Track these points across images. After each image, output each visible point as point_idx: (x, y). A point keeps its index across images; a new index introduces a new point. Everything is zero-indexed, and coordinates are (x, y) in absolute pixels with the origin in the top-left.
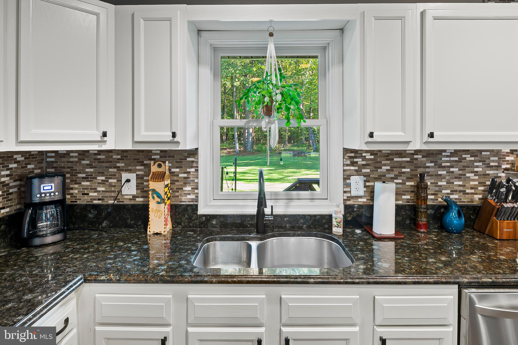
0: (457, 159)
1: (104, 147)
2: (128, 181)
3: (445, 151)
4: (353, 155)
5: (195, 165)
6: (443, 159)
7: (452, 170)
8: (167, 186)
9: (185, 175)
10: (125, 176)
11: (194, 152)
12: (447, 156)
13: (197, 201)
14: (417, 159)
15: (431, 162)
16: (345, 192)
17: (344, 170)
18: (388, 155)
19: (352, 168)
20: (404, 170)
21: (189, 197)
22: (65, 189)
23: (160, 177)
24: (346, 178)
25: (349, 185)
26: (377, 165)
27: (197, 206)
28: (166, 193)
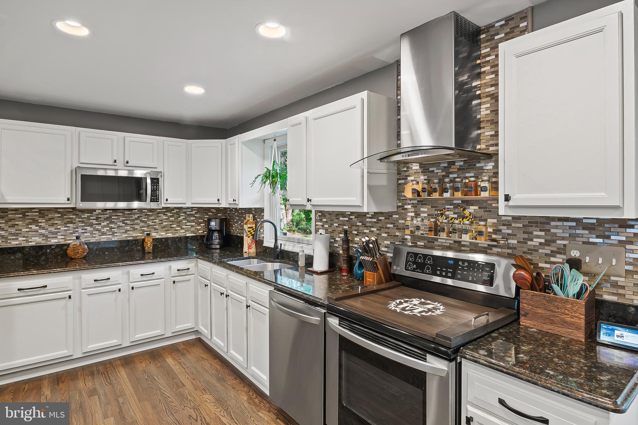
0: (375, 220)
1: (221, 206)
4: (323, 214)
5: (263, 217)
6: (367, 220)
7: (372, 229)
8: (249, 228)
9: (260, 223)
11: (262, 210)
12: (370, 218)
13: (263, 237)
14: (352, 219)
15: (360, 222)
17: (316, 225)
18: (338, 215)
19: (320, 224)
20: (344, 227)
24: (317, 230)
26: (332, 222)
27: (263, 241)
28: (249, 231)
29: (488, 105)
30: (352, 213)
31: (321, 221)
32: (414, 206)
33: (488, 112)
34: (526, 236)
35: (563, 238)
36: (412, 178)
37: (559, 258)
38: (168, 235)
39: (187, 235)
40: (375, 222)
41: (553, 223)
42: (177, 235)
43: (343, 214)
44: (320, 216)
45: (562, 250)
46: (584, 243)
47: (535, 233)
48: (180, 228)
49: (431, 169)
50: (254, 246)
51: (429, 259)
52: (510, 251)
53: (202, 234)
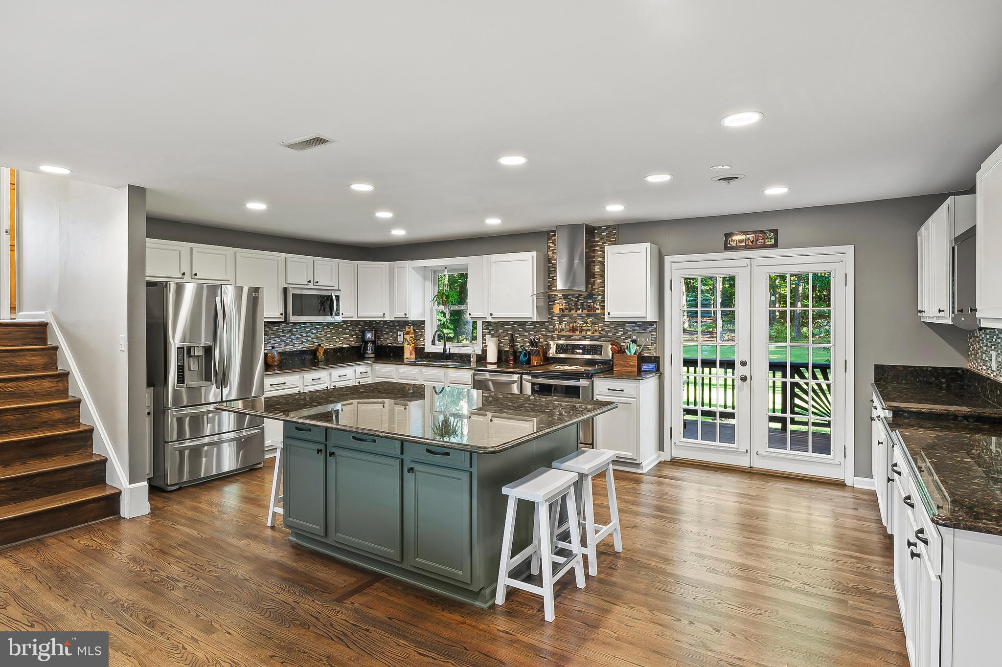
0: (533, 327)
1: (385, 319)
2: (400, 335)
3: (527, 322)
4: (487, 324)
5: (424, 328)
6: (527, 327)
7: (531, 332)
8: (411, 337)
9: (421, 333)
10: (399, 333)
11: (423, 322)
12: (529, 325)
13: (424, 345)
14: (514, 327)
15: (521, 328)
16: (483, 343)
17: (483, 332)
18: (502, 324)
19: (486, 331)
20: (509, 332)
21: (422, 343)
22: (376, 336)
23: (408, 333)
24: (484, 336)
25: (485, 340)
26: (497, 329)
27: (424, 348)
28: (411, 340)
29: (599, 267)
30: (515, 323)
31: (487, 329)
32: (559, 318)
33: (599, 270)
34: (616, 331)
35: (630, 331)
36: (558, 302)
37: (628, 341)
38: (331, 345)
39: (344, 346)
40: (532, 328)
41: (626, 325)
42: (336, 346)
43: (507, 323)
44: (486, 325)
45: (630, 337)
46: (638, 333)
47: (619, 330)
48: (338, 340)
49: (569, 297)
50: (414, 352)
51: (570, 346)
52: (609, 339)
53: (354, 345)
